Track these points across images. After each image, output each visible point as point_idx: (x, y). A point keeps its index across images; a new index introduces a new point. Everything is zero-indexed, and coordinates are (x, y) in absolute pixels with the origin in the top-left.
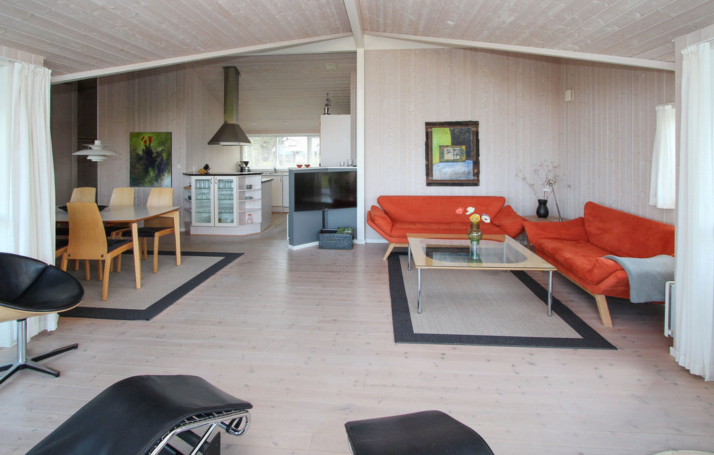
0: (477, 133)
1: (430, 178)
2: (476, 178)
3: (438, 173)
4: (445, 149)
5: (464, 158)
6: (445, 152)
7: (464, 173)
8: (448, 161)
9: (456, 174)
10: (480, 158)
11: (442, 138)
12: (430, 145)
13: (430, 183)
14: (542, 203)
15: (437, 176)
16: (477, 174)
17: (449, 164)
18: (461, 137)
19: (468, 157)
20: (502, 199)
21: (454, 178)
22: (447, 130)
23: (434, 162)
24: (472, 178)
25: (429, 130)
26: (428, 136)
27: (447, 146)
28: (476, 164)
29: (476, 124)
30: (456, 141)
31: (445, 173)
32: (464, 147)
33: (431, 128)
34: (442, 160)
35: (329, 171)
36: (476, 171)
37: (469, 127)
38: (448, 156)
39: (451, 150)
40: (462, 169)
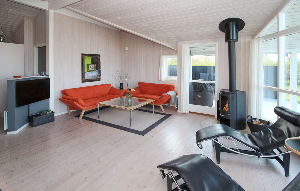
0: (100, 59)
1: (84, 79)
2: (99, 77)
3: (87, 76)
4: (89, 66)
5: (96, 70)
6: (89, 67)
7: (96, 76)
8: (90, 71)
9: (93, 76)
10: (101, 70)
11: (88, 61)
12: (83, 64)
13: (84, 81)
14: (121, 84)
15: (86, 77)
16: (100, 76)
17: (91, 72)
18: (95, 61)
19: (97, 69)
20: (110, 85)
21: (92, 78)
22: (90, 57)
23: (85, 72)
24: (98, 78)
25: (83, 57)
26: (83, 60)
27: (90, 65)
28: (100, 72)
29: (99, 56)
30: (93, 62)
31: (89, 76)
32: (96, 65)
33: (84, 56)
34: (88, 71)
35: (30, 79)
36: (100, 75)
37: (97, 57)
38: (90, 69)
39: (91, 66)
40: (95, 74)
